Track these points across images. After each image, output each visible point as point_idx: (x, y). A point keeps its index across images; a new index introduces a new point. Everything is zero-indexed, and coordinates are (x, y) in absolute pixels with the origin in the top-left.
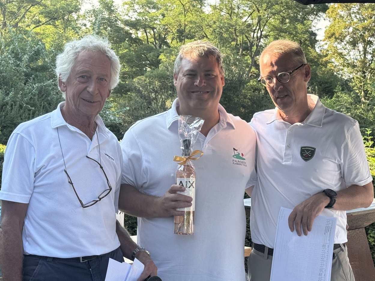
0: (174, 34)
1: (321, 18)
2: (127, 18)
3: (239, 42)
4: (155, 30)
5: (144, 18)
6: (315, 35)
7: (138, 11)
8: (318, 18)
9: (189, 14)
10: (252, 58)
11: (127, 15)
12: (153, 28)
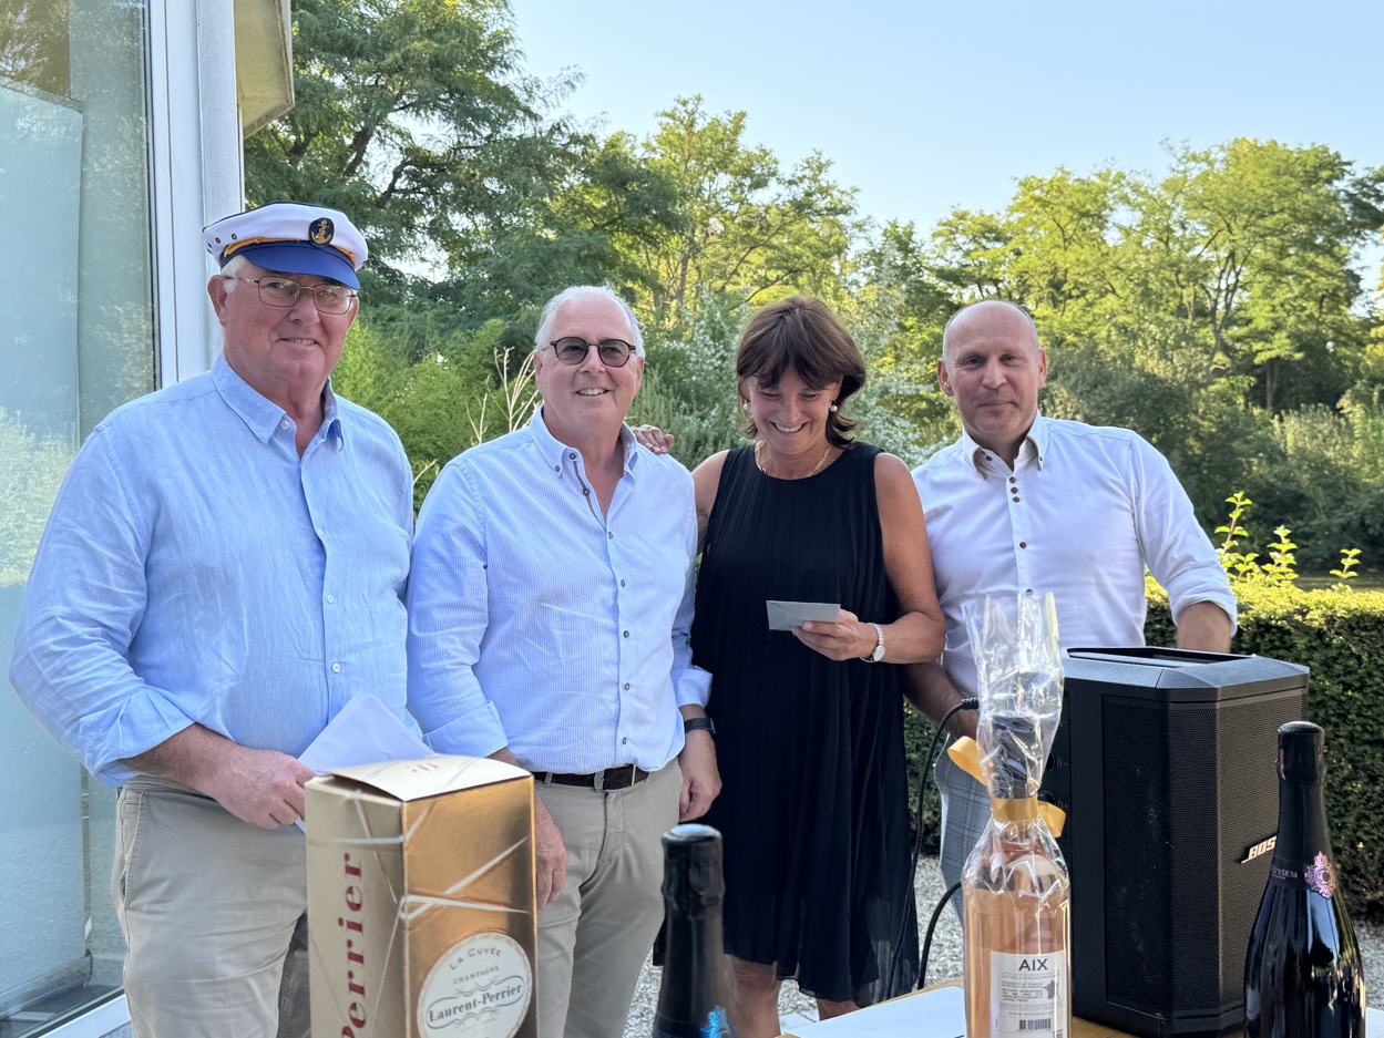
0: (1042, 289)
1: (1369, 242)
2: (941, 263)
3: (1185, 301)
4: (1000, 285)
5: (976, 262)
6: (1357, 279)
7: (965, 248)
8: (1362, 242)
9: (1075, 247)
10: (1217, 332)
11: (942, 257)
12: (996, 282)
